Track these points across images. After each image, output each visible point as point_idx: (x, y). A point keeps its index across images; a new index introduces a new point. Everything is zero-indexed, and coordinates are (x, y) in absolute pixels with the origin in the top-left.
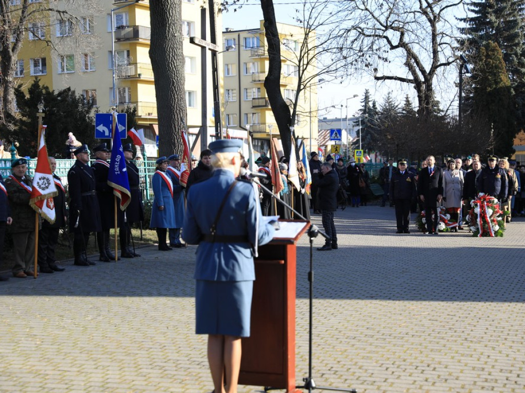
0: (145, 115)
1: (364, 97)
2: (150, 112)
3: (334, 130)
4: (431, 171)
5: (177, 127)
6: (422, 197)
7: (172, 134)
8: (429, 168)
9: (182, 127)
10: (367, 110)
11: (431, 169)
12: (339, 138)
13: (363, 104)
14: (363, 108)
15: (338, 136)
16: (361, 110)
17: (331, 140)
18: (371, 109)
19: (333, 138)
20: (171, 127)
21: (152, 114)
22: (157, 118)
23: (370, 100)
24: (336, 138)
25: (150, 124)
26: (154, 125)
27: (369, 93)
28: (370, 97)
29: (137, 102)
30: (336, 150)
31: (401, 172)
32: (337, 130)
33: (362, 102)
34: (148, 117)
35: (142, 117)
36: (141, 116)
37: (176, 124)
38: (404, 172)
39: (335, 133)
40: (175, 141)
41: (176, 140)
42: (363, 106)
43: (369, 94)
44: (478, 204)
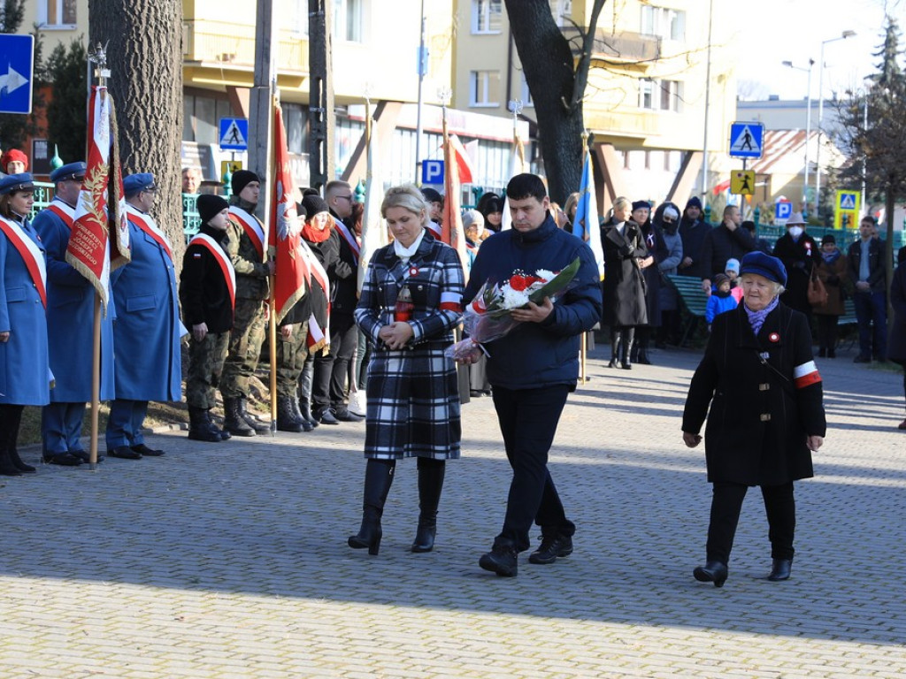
0: (214, 59)
1: (883, 40)
2: (229, 53)
3: (743, 126)
5: (146, 81)
7: (130, 103)
9: (162, 81)
10: (889, 78)
12: (755, 150)
13: (881, 60)
14: (879, 72)
15: (753, 142)
16: (871, 77)
17: (732, 153)
18: (900, 76)
19: (737, 149)
20: (128, 81)
21: (232, 56)
22: (252, 69)
23: (898, 48)
24: (746, 149)
25: (228, 87)
26: (238, 90)
27: (896, 27)
28: (900, 40)
29: (193, 20)
30: (746, 186)
32: (751, 127)
33: (875, 55)
34: (222, 66)
35: (203, 65)
36: (200, 62)
37: (144, 71)
39: (743, 134)
40: (137, 124)
41: (143, 123)
42: (878, 67)
43: (896, 32)
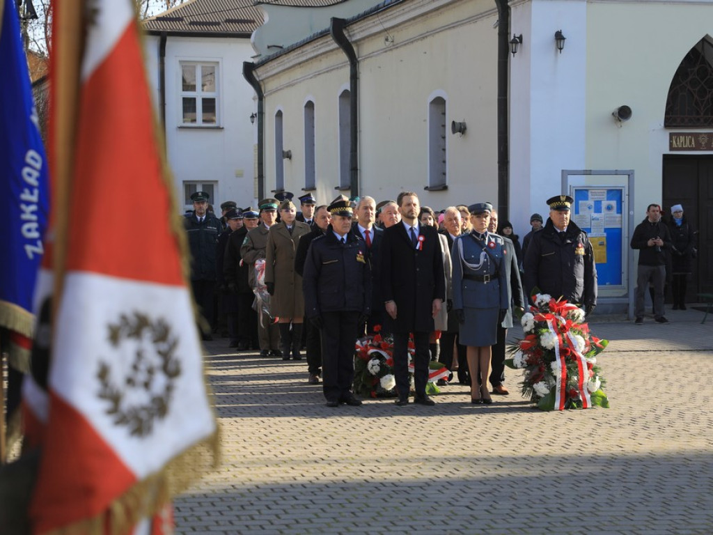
4: (413, 234)
6: (391, 306)
8: (408, 227)
11: (411, 229)
31: (339, 237)
38: (345, 237)
44: (549, 323)
